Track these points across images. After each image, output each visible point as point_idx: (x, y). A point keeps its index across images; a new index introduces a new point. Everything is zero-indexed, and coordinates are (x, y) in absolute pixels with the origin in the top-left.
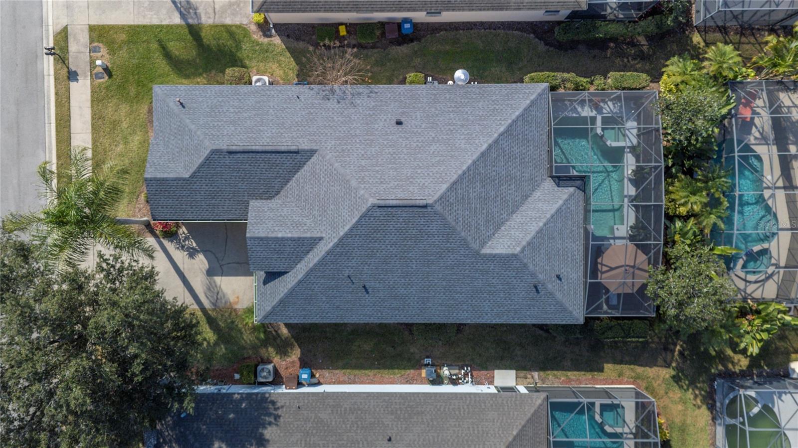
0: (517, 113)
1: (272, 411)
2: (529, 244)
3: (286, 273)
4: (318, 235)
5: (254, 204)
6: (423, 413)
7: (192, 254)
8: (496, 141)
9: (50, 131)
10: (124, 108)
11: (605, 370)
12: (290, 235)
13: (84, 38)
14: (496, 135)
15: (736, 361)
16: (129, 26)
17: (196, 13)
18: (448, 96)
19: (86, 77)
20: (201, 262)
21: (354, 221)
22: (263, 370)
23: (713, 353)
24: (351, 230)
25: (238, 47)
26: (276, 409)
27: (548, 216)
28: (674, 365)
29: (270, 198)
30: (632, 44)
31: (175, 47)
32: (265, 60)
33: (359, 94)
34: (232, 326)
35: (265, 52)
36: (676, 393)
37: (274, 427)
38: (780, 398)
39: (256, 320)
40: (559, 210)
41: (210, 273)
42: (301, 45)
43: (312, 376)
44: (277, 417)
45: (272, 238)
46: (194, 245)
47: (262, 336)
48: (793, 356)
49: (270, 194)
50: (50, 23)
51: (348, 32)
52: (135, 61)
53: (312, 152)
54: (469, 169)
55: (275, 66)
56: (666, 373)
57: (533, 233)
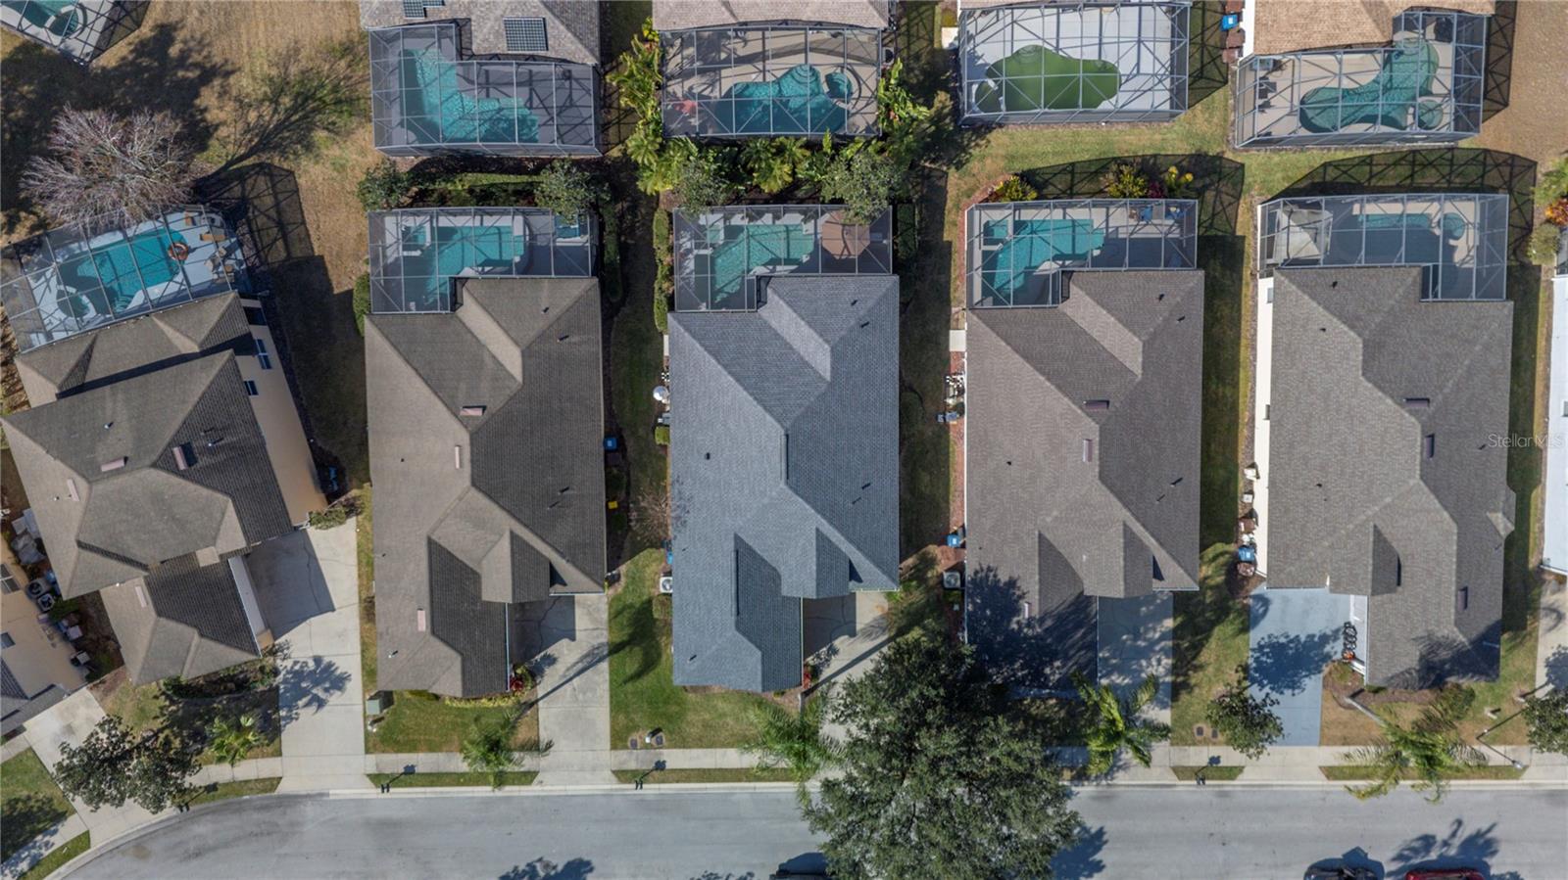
0: (698, 345)
1: (983, 574)
2: (821, 336)
3: (850, 562)
4: (814, 532)
5: (785, 591)
6: (985, 431)
7: (834, 651)
8: (725, 367)
9: (714, 788)
10: (691, 717)
11: (949, 239)
12: (815, 559)
13: (623, 754)
14: (719, 367)
15: (940, 105)
16: (611, 711)
17: (598, 648)
18: (681, 409)
19: (661, 754)
20: (840, 643)
21: (800, 500)
22: (949, 582)
23: (933, 128)
24: (808, 503)
25: (631, 606)
26: (982, 570)
27: (795, 315)
28: (945, 168)
29: (779, 577)
30: (621, 217)
31: (631, 667)
32: (642, 580)
33: (680, 492)
34: (906, 613)
35: (635, 580)
36: (974, 166)
37: (998, 572)
38: (979, 58)
39: (897, 590)
40: (789, 304)
41: (853, 634)
42: (627, 545)
43: (955, 533)
44: (989, 569)
45: (818, 574)
46: (825, 649)
47: (914, 583)
48: (936, 46)
49: (775, 577)
50: (608, 787)
51: (613, 500)
52: (645, 706)
53: (737, 538)
54: (751, 394)
55: (648, 571)
56: (953, 176)
57: (811, 331)
